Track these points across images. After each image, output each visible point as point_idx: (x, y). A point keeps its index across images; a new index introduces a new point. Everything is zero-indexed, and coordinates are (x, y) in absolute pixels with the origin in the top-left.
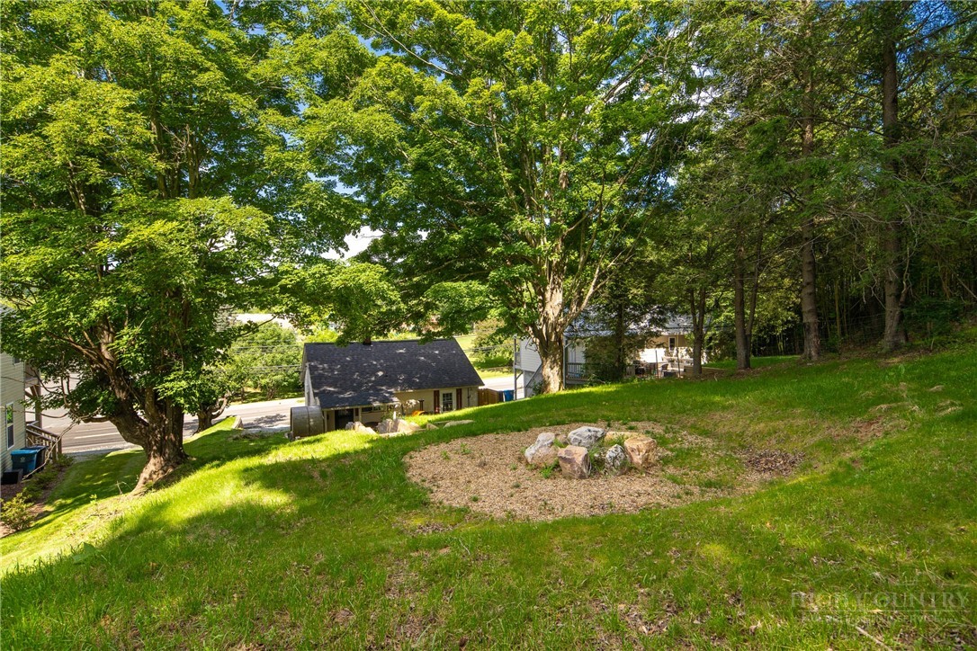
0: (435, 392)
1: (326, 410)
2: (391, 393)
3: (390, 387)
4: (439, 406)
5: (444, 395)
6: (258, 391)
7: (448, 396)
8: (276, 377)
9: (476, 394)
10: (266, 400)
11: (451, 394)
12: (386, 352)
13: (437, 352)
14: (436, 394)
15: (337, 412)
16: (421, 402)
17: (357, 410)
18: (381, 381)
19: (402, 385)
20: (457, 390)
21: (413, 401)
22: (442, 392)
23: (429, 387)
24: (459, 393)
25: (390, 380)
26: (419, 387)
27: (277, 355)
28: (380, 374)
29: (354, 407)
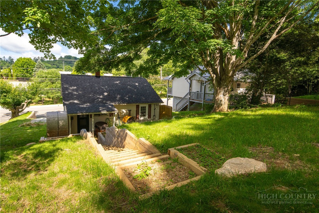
0: (137, 105)
1: (70, 115)
2: (112, 105)
3: (112, 101)
4: (138, 114)
5: (141, 107)
6: (51, 100)
7: (143, 109)
8: (57, 94)
9: (159, 107)
10: (53, 104)
11: (145, 107)
12: (109, 82)
13: (137, 84)
14: (138, 107)
15: (78, 116)
16: (130, 111)
17: (91, 115)
18: (106, 99)
19: (118, 101)
20: (149, 105)
21: (124, 111)
22: (141, 105)
23: (134, 103)
24: (150, 106)
25: (111, 98)
26: (129, 102)
27: (58, 85)
28: (106, 94)
29: (90, 114)
